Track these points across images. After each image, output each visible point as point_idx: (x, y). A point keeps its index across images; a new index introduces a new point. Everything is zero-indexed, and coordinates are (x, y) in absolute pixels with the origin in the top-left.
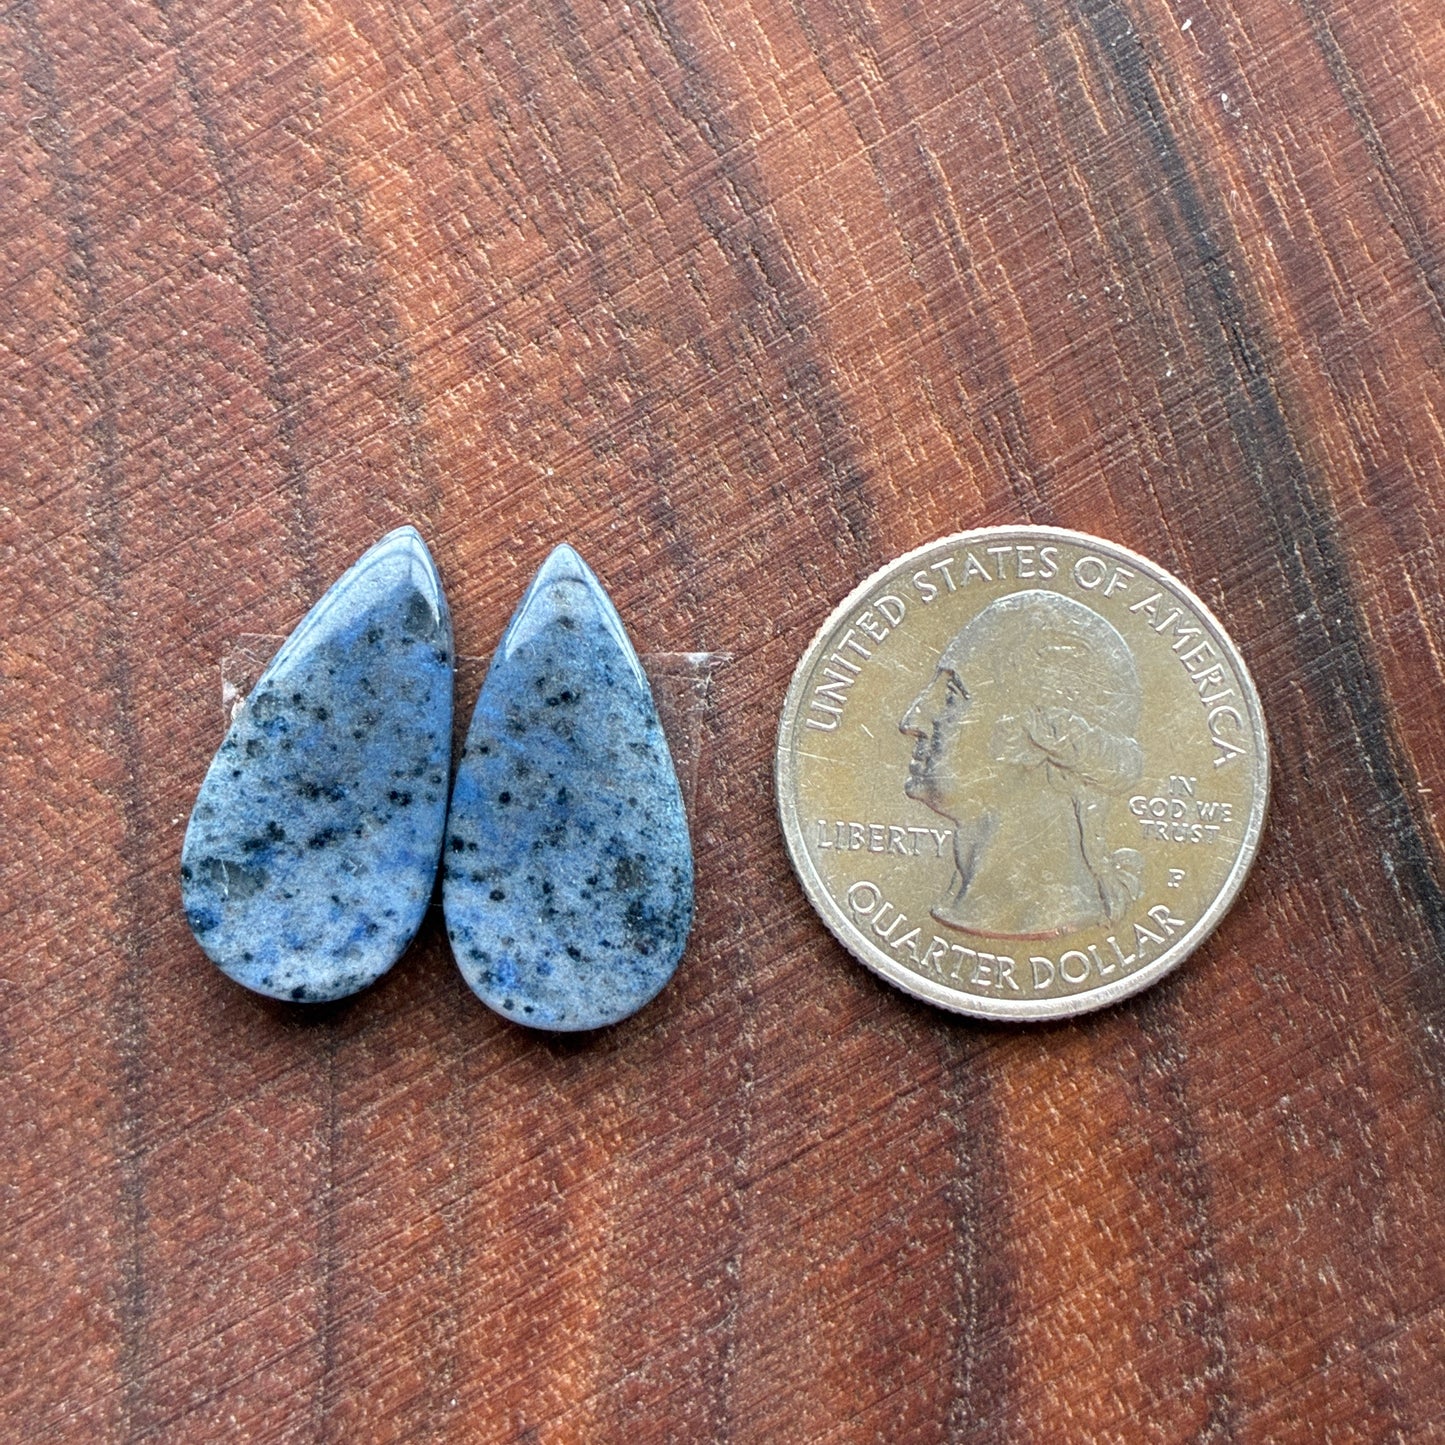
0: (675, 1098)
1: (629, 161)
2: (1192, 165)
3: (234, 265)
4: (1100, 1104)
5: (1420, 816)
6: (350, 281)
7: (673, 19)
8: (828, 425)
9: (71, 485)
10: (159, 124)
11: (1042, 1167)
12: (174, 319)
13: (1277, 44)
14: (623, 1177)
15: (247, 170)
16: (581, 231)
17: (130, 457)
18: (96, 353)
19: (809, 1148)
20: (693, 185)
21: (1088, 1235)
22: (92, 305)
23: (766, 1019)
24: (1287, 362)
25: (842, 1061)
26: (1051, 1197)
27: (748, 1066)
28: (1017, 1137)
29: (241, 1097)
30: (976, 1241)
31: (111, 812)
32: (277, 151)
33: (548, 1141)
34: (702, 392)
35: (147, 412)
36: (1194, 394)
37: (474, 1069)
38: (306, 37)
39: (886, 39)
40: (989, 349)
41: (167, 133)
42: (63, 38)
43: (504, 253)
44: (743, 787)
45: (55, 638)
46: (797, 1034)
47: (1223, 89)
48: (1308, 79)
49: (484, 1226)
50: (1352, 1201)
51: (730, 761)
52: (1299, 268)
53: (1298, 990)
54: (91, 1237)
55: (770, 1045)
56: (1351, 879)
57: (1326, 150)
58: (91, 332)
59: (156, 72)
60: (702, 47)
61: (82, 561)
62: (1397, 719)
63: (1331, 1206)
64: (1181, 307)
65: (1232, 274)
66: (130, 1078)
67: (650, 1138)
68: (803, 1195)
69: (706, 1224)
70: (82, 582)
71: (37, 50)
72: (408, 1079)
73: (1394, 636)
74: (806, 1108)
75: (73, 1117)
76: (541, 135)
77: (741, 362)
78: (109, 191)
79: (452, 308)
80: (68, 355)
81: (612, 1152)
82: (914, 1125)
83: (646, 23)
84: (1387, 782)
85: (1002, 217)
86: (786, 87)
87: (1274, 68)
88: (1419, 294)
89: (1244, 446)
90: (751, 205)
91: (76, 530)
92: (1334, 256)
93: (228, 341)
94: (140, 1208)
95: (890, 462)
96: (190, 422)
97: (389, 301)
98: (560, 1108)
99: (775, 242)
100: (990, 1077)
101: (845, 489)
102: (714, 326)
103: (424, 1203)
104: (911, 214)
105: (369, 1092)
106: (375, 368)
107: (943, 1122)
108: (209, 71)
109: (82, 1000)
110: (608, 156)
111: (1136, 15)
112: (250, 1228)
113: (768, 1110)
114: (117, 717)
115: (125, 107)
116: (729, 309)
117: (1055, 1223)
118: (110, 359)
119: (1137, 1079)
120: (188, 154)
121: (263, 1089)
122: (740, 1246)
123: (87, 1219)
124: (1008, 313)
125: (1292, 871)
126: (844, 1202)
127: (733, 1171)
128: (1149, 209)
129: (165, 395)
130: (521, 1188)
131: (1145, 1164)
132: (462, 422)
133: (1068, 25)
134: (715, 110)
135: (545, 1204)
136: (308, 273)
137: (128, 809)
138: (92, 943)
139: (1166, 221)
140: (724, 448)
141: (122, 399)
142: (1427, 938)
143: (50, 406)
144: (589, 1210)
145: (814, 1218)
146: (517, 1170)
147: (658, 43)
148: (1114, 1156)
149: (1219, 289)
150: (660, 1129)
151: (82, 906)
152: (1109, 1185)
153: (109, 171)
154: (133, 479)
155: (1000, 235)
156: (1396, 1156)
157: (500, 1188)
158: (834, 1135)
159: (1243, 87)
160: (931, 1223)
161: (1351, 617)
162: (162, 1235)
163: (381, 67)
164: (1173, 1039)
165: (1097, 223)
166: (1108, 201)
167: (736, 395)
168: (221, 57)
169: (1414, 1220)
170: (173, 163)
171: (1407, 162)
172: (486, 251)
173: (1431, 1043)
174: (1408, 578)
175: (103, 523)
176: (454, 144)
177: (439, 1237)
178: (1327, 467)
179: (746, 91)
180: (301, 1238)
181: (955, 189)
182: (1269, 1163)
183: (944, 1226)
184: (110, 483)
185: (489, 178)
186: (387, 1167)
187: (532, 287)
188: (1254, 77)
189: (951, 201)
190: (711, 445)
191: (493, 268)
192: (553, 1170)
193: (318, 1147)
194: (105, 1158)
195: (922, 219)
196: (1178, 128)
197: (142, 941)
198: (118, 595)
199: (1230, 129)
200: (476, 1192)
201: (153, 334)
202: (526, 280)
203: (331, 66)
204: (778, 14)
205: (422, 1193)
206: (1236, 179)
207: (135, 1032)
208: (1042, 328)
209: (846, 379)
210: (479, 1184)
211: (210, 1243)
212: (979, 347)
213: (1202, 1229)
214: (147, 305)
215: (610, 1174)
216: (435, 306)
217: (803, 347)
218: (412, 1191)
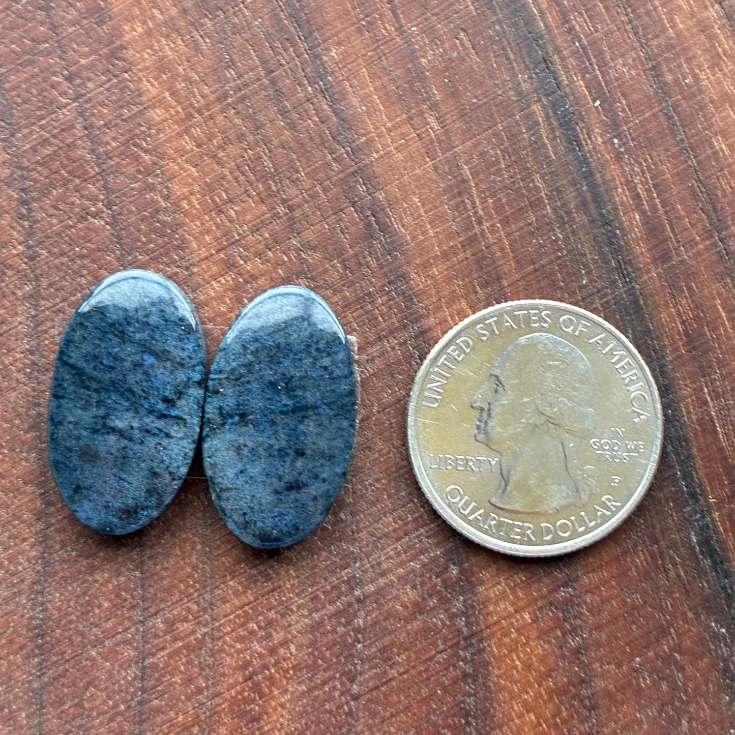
0: (321, 652)
1: (308, 167)
2: (598, 175)
3: (104, 215)
4: (542, 659)
5: (710, 514)
6: (164, 223)
7: (334, 94)
8: (409, 303)
9: (16, 327)
10: (67, 142)
11: (511, 692)
12: (73, 242)
13: (644, 113)
14: (292, 694)
15: (112, 166)
16: (284, 201)
17: (47, 313)
18: (31, 258)
19: (390, 680)
20: (341, 180)
21: (534, 728)
22: (30, 233)
23: (369, 611)
24: (645, 277)
25: (408, 634)
26: (516, 708)
27: (360, 636)
28: (499, 677)
29: (95, 646)
30: (476, 730)
31: (32, 496)
32: (128, 157)
33: (255, 673)
34: (344, 285)
35: (57, 290)
36: (598, 292)
37: (217, 634)
38: (144, 99)
39: (443, 108)
40: (492, 267)
41: (71, 146)
42: (18, 96)
43: (244, 212)
44: (361, 490)
45: (6, 405)
46: (385, 619)
47: (615, 137)
48: (659, 132)
49: (220, 717)
50: (671, 712)
51: (354, 476)
52: (653, 230)
53: (645, 602)
54: (16, 717)
55: (371, 625)
56: (674, 546)
57: (667, 170)
58: (29, 247)
59: (65, 115)
60: (348, 109)
61: (21, 366)
62: (699, 463)
63: (660, 715)
64: (592, 248)
65: (618, 232)
66: (38, 635)
67: (308, 672)
68: (387, 704)
69: (336, 719)
70: (21, 376)
71: (4, 102)
72: (182, 639)
73: (698, 420)
74: (389, 659)
75: (8, 654)
76: (264, 152)
77: (365, 270)
78: (40, 175)
79: (216, 239)
80: (17, 259)
81: (287, 679)
82: (446, 669)
83: (320, 96)
84: (693, 495)
85: (500, 199)
86: (391, 131)
87: (642, 126)
88: (714, 244)
89: (622, 320)
90: (371, 191)
91: (18, 350)
92: (671, 224)
93: (100, 254)
94: (42, 702)
95: (440, 324)
96: (79, 295)
97: (183, 235)
98: (261, 656)
99: (383, 210)
100: (485, 644)
101: (417, 337)
102: (351, 252)
103: (189, 704)
104: (454, 197)
105: (162, 645)
106: (176, 270)
107: (460, 668)
108: (94, 115)
109: (15, 593)
110: (298, 164)
111: (572, 98)
112: (99, 714)
113: (370, 659)
114: (37, 447)
115: (50, 132)
116: (359, 243)
117: (517, 721)
118: (39, 262)
119: (561, 648)
120: (82, 157)
121: (107, 642)
122: (353, 730)
123: (14, 707)
124: (502, 249)
125: (644, 541)
126: (408, 708)
127: (350, 690)
128: (575, 197)
129: (66, 281)
130: (240, 697)
131: (564, 691)
132: (220, 298)
133: (536, 102)
134: (354, 142)
135: (252, 706)
136: (142, 220)
137: (41, 494)
138: (20, 564)
139: (584, 204)
140: (354, 314)
141: (44, 283)
142: (712, 577)
143: (7, 285)
144: (275, 709)
145: (392, 716)
146: (238, 688)
147: (325, 107)
148: (548, 687)
149: (611, 239)
150: (313, 668)
151: (16, 545)
152: (545, 702)
153: (41, 165)
154: (49, 324)
155: (499, 208)
156: (694, 690)
157: (229, 697)
158: (403, 673)
159: (626, 136)
160: (453, 721)
161: (676, 410)
162: (53, 717)
163: (182, 115)
164: (580, 627)
165: (549, 204)
166: (555, 193)
167: (362, 287)
168: (100, 108)
169: (702, 724)
170: (74, 162)
171: (710, 176)
172: (235, 211)
173: (714, 632)
174: (706, 390)
175: (32, 347)
176: (219, 156)
177: (197, 721)
178: (665, 332)
179: (370, 132)
180: (125, 720)
181: (476, 185)
182: (629, 692)
183: (460, 721)
184: (37, 326)
185: (237, 173)
186: (170, 685)
187: (258, 230)
188: (631, 131)
189: (474, 191)
190: (348, 313)
191: (238, 219)
192: (257, 688)
193: (135, 673)
194: (24, 676)
195: (459, 200)
196: (592, 156)
197: (46, 564)
198: (39, 383)
199: (619, 157)
200: (216, 699)
201: (61, 249)
202: (254, 226)
203: (157, 114)
204: (387, 94)
205: (188, 699)
206: (621, 183)
207: (42, 611)
208: (519, 257)
209: (418, 281)
210: (218, 695)
211: (78, 722)
212: (487, 266)
213: (593, 726)
214: (58, 234)
215: (286, 691)
216: (207, 238)
217: (396, 264)
218: (183, 697)
